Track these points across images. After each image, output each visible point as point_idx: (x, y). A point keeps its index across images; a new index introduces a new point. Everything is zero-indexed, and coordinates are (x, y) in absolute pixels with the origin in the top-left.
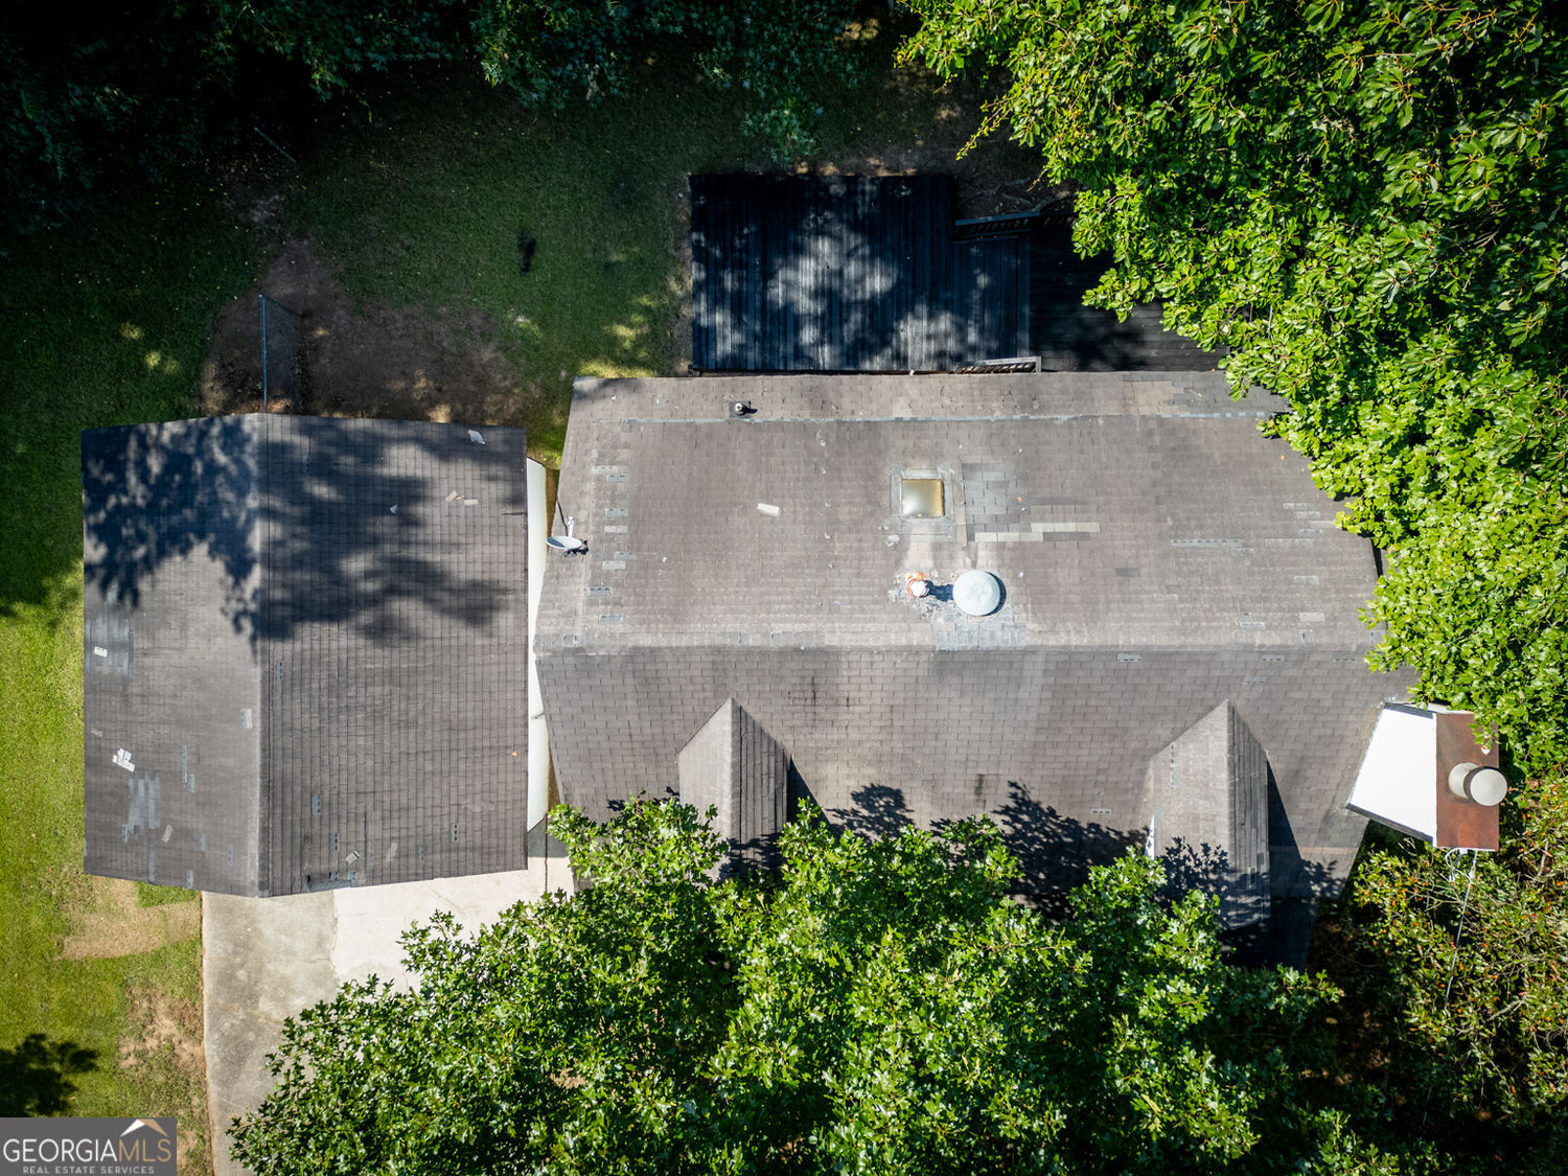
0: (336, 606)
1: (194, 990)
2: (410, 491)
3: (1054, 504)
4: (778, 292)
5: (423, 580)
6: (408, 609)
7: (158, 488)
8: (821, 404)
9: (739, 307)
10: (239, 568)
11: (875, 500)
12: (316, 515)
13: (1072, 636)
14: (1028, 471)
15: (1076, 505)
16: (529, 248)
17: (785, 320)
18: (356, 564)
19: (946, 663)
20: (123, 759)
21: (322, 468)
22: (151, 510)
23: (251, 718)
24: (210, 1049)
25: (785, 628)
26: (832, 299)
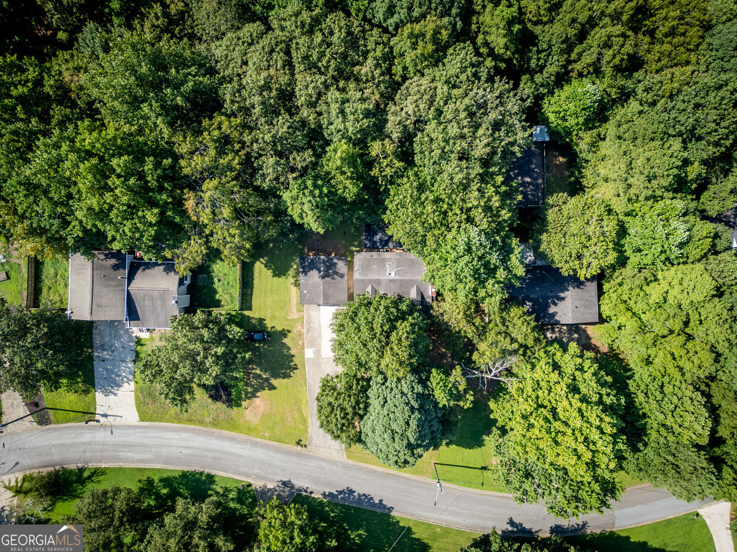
0: (328, 276)
1: (303, 323)
2: (336, 264)
3: (401, 266)
4: (375, 239)
5: (336, 273)
6: (335, 276)
7: (310, 263)
8: (379, 255)
9: (370, 241)
10: (320, 272)
11: (384, 266)
12: (327, 266)
13: (401, 278)
14: (399, 263)
15: (403, 266)
16: (345, 233)
17: (376, 243)
18: (330, 271)
19: (391, 281)
20: (305, 292)
21: (328, 261)
22: (308, 266)
23: (322, 287)
24: (305, 330)
25: (376, 277)
26: (381, 240)
